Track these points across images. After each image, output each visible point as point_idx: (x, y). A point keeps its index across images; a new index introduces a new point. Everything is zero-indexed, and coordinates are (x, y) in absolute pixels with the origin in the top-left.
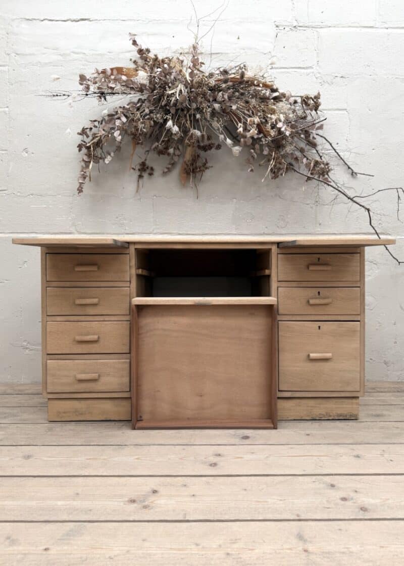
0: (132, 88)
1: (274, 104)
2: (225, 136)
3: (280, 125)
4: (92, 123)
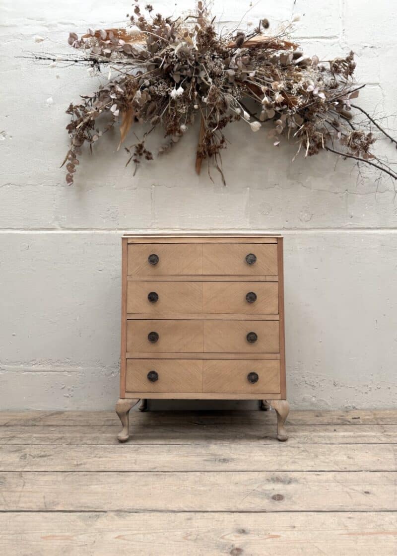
0: (131, 56)
1: (300, 71)
2: (241, 110)
3: (311, 88)
4: (83, 100)
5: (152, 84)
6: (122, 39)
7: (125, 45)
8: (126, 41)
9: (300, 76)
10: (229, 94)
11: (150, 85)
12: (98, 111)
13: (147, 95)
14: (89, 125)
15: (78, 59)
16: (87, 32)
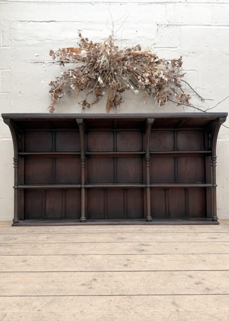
0: (79, 60)
2: (130, 85)
3: (161, 76)
4: (56, 79)
5: (89, 72)
6: (74, 52)
7: (76, 55)
8: (76, 53)
9: (157, 68)
10: (125, 77)
11: (88, 73)
12: (64, 84)
13: (87, 78)
14: (60, 91)
15: (54, 62)
16: (58, 50)
